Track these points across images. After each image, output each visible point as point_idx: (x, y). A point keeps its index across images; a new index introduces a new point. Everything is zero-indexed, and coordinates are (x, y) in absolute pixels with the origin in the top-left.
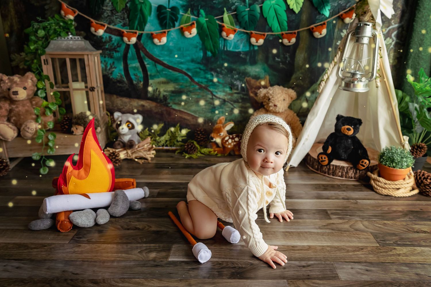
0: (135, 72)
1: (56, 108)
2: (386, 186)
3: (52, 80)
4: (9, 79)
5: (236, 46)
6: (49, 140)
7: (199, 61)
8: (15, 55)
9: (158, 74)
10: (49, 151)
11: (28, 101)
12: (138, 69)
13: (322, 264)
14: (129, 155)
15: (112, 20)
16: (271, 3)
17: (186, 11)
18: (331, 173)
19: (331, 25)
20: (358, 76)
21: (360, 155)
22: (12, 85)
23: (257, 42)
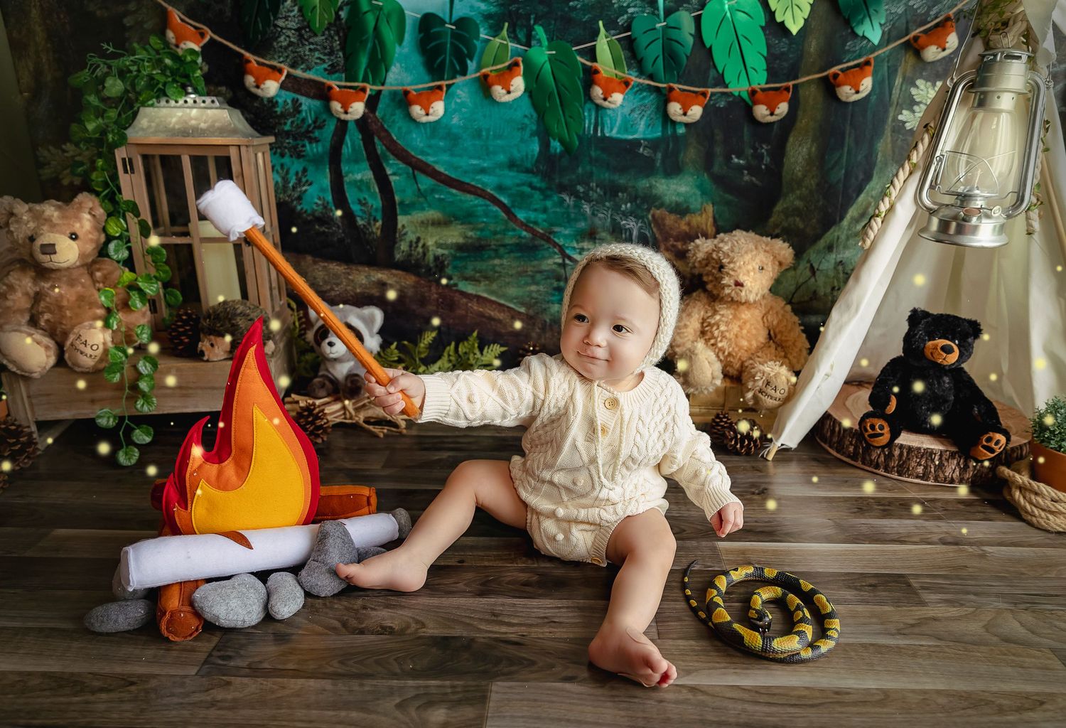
0: (361, 196)
1: (158, 289)
2: (1059, 507)
3: (146, 215)
4: (30, 210)
5: (627, 125)
6: (139, 376)
7: (529, 165)
8: (49, 151)
9: (422, 200)
10: (140, 403)
11: (84, 271)
12: (368, 188)
14: (350, 413)
15: (300, 56)
16: (727, 7)
17: (496, 31)
18: (894, 467)
19: (886, 68)
20: (979, 203)
21: (979, 419)
22: (38, 227)
23: (685, 114)
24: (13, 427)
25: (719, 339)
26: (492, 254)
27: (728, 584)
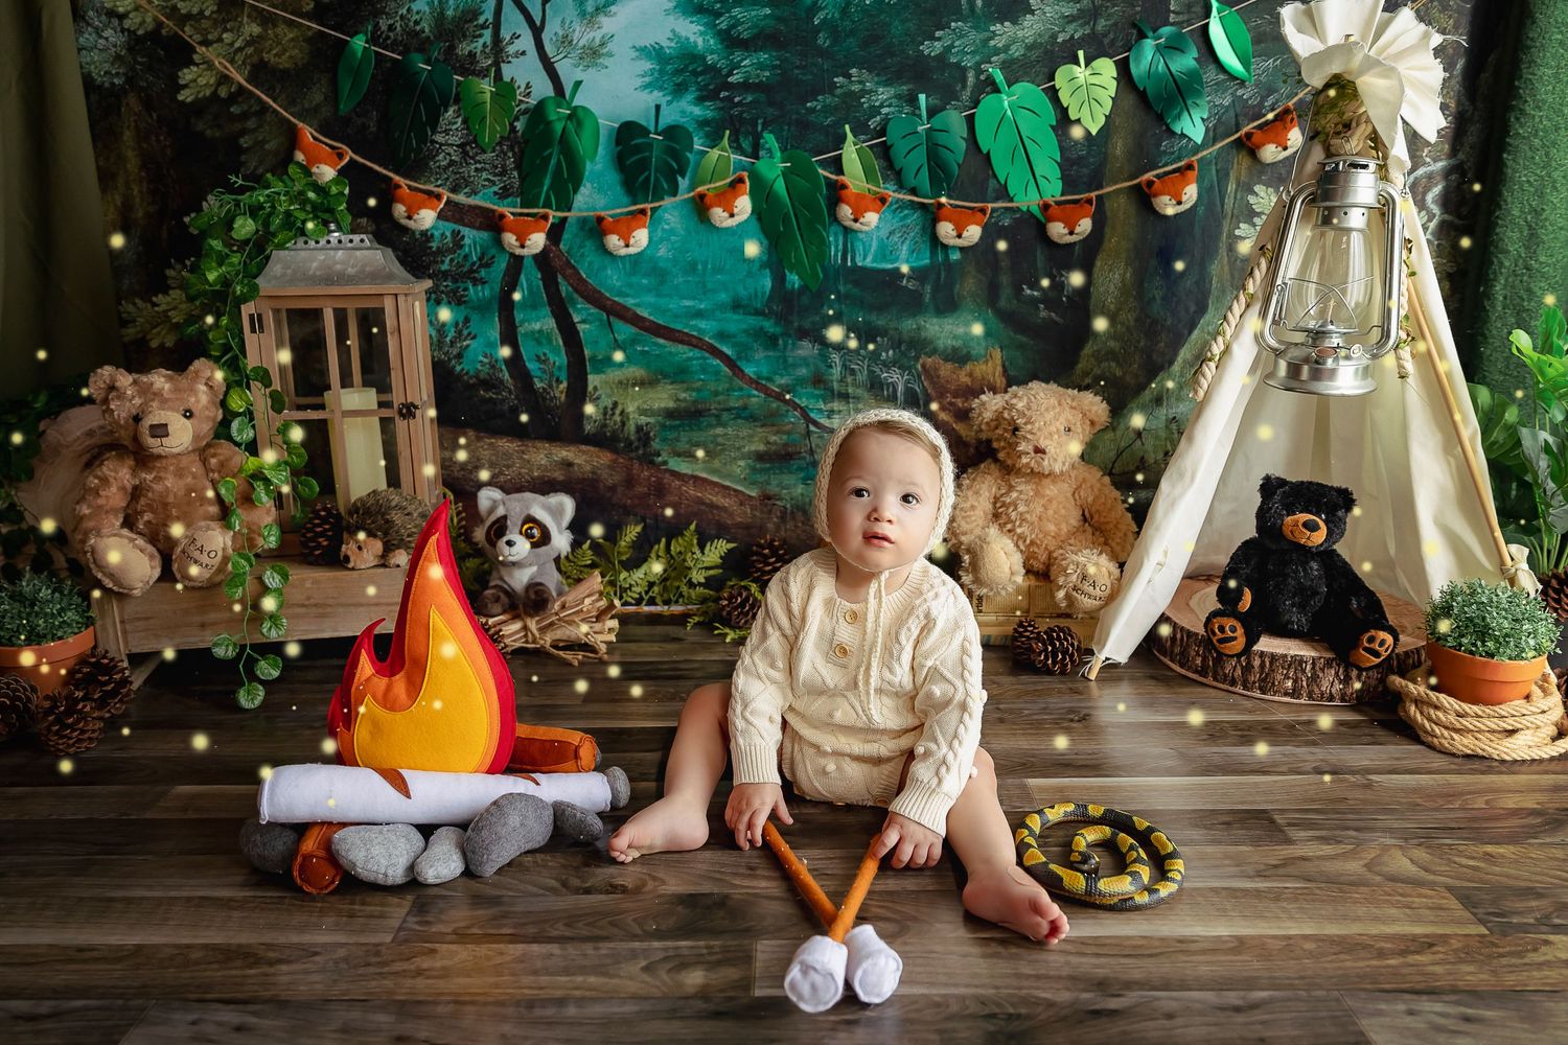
0: (540, 351)
1: (286, 478)
2: (1465, 722)
4: (135, 382)
5: (885, 252)
6: (264, 589)
7: (759, 305)
8: (135, 304)
10: (267, 625)
11: (196, 457)
12: (550, 341)
13: (1299, 999)
14: (533, 636)
15: (463, 178)
16: (1006, 103)
17: (714, 140)
18: (1254, 682)
19: (1214, 172)
20: (1335, 341)
21: (1359, 614)
22: (145, 404)
23: (959, 236)
24: (106, 661)
25: (1018, 523)
26: (713, 421)
27: (1043, 825)
